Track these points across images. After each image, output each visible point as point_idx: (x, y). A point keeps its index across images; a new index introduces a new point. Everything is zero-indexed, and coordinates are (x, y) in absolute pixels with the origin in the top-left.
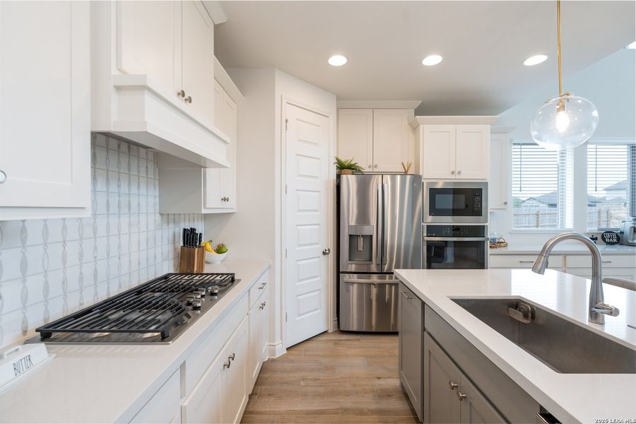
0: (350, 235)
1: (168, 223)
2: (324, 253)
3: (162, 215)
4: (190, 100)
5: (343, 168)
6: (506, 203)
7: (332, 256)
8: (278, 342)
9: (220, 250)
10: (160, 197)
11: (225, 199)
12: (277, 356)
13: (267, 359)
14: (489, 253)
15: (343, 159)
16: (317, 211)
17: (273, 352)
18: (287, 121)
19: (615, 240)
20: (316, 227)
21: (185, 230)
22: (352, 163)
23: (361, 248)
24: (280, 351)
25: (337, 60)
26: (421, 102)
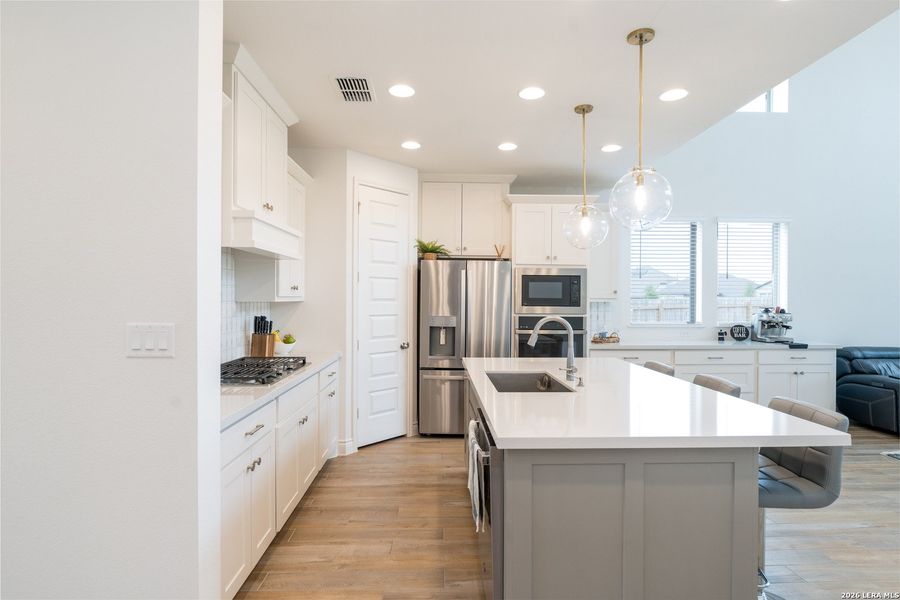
0: (431, 327)
1: (241, 311)
2: (402, 347)
3: (236, 302)
4: (271, 208)
5: (425, 251)
6: (615, 292)
7: (412, 350)
8: (348, 439)
9: (287, 340)
10: (236, 286)
11: (295, 288)
12: (348, 453)
13: (336, 455)
14: (588, 348)
15: (426, 241)
16: (393, 300)
17: (343, 449)
18: (359, 204)
19: (744, 336)
20: (393, 317)
21: (256, 318)
22: (437, 245)
23: (442, 342)
24: (351, 449)
25: (411, 145)
26: (516, 176)
